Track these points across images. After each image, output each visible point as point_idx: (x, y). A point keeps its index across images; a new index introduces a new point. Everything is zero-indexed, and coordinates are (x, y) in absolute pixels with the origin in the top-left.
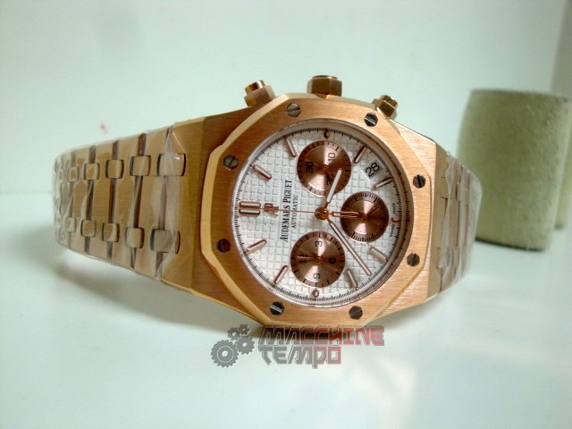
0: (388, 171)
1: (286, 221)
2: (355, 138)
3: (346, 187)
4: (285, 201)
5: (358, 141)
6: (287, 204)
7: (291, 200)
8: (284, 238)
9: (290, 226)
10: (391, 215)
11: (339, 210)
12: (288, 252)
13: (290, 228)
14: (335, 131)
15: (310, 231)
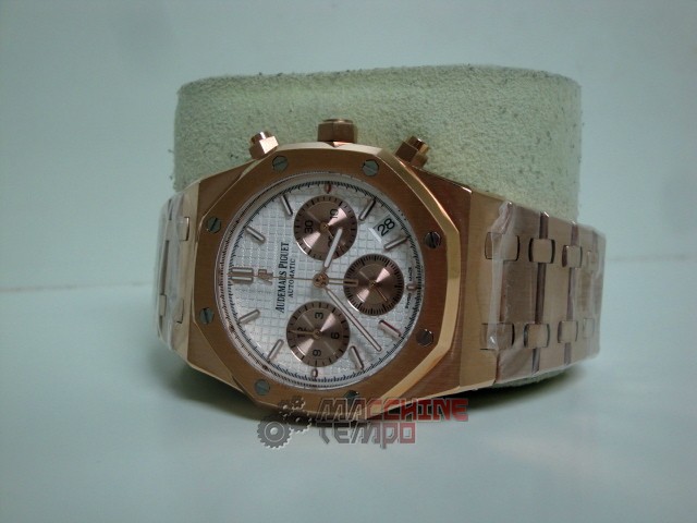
0: (404, 227)
1: (282, 289)
2: (362, 191)
3: (351, 249)
4: (281, 266)
5: (366, 193)
6: (283, 270)
7: (288, 265)
8: (280, 308)
9: (287, 294)
10: (407, 281)
11: (342, 277)
12: (284, 324)
13: (287, 298)
14: (338, 184)
15: (308, 300)
